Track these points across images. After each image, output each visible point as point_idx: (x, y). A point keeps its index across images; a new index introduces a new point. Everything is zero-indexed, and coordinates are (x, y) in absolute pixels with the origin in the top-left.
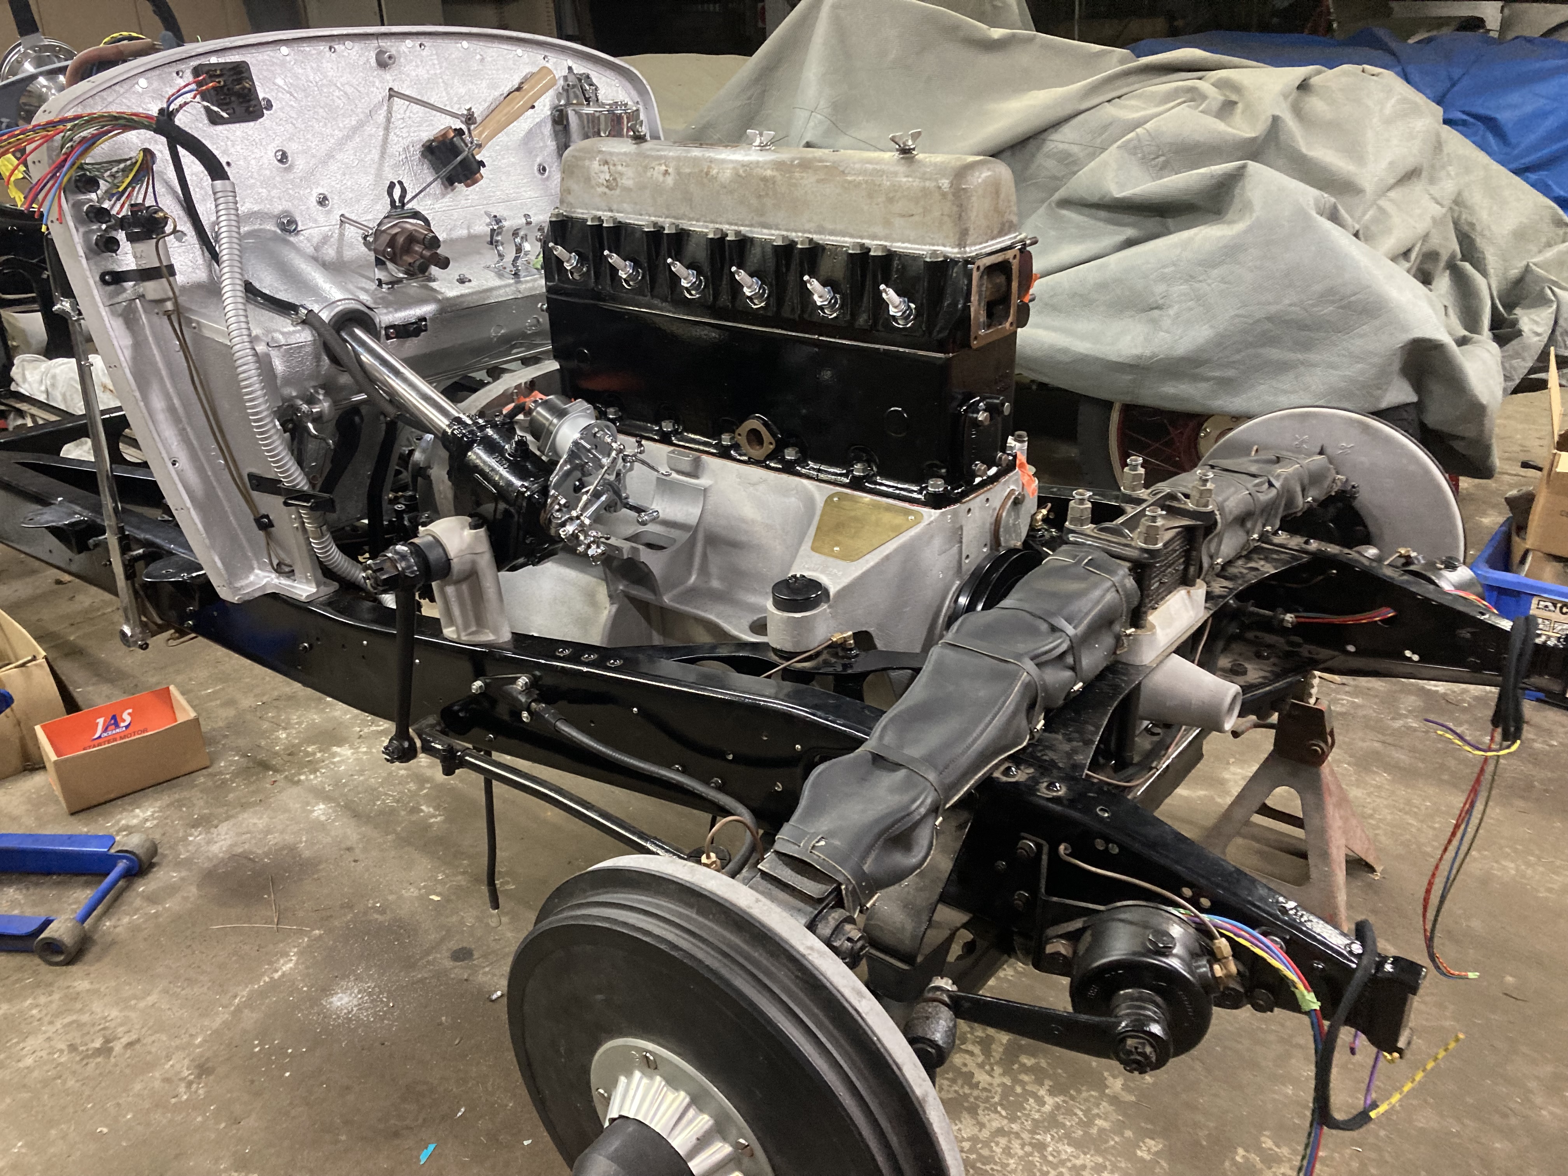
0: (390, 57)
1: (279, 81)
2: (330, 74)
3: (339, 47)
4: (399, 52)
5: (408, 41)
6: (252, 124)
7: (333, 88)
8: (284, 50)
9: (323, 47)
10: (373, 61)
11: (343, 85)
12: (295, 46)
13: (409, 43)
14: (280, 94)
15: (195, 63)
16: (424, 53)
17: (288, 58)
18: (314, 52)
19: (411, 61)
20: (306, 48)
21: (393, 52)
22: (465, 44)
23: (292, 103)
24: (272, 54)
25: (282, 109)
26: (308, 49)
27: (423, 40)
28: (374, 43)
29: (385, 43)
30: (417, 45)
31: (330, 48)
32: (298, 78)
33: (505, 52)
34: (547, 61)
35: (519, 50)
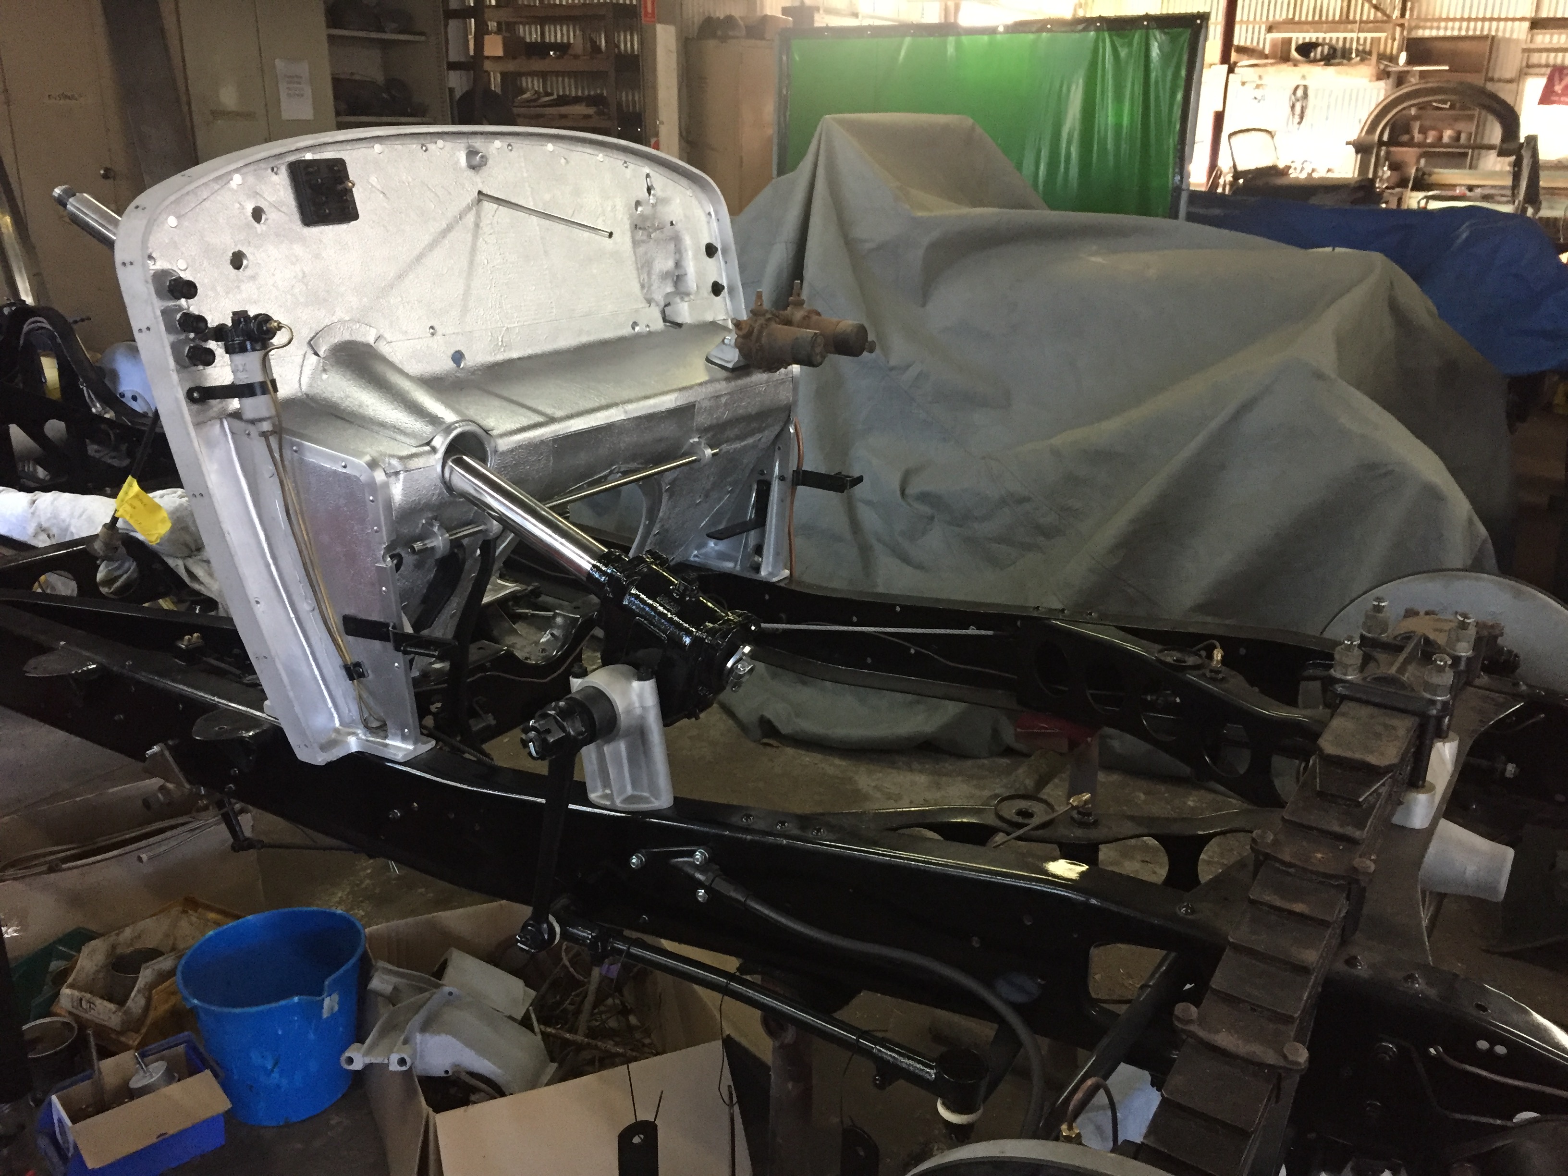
0: (481, 158)
1: (373, 180)
2: (422, 174)
3: (431, 147)
4: (490, 153)
5: (496, 141)
8: (378, 147)
9: (415, 146)
10: (464, 163)
11: (434, 186)
12: (388, 144)
13: (498, 143)
15: (289, 159)
16: (511, 154)
17: (381, 156)
18: (406, 149)
19: (500, 162)
20: (401, 146)
21: (484, 152)
22: (550, 147)
23: (385, 204)
24: (365, 151)
27: (510, 140)
28: (466, 143)
29: (476, 144)
30: (506, 145)
31: (422, 147)
32: (391, 178)
33: (587, 156)
34: (626, 167)
35: (601, 155)
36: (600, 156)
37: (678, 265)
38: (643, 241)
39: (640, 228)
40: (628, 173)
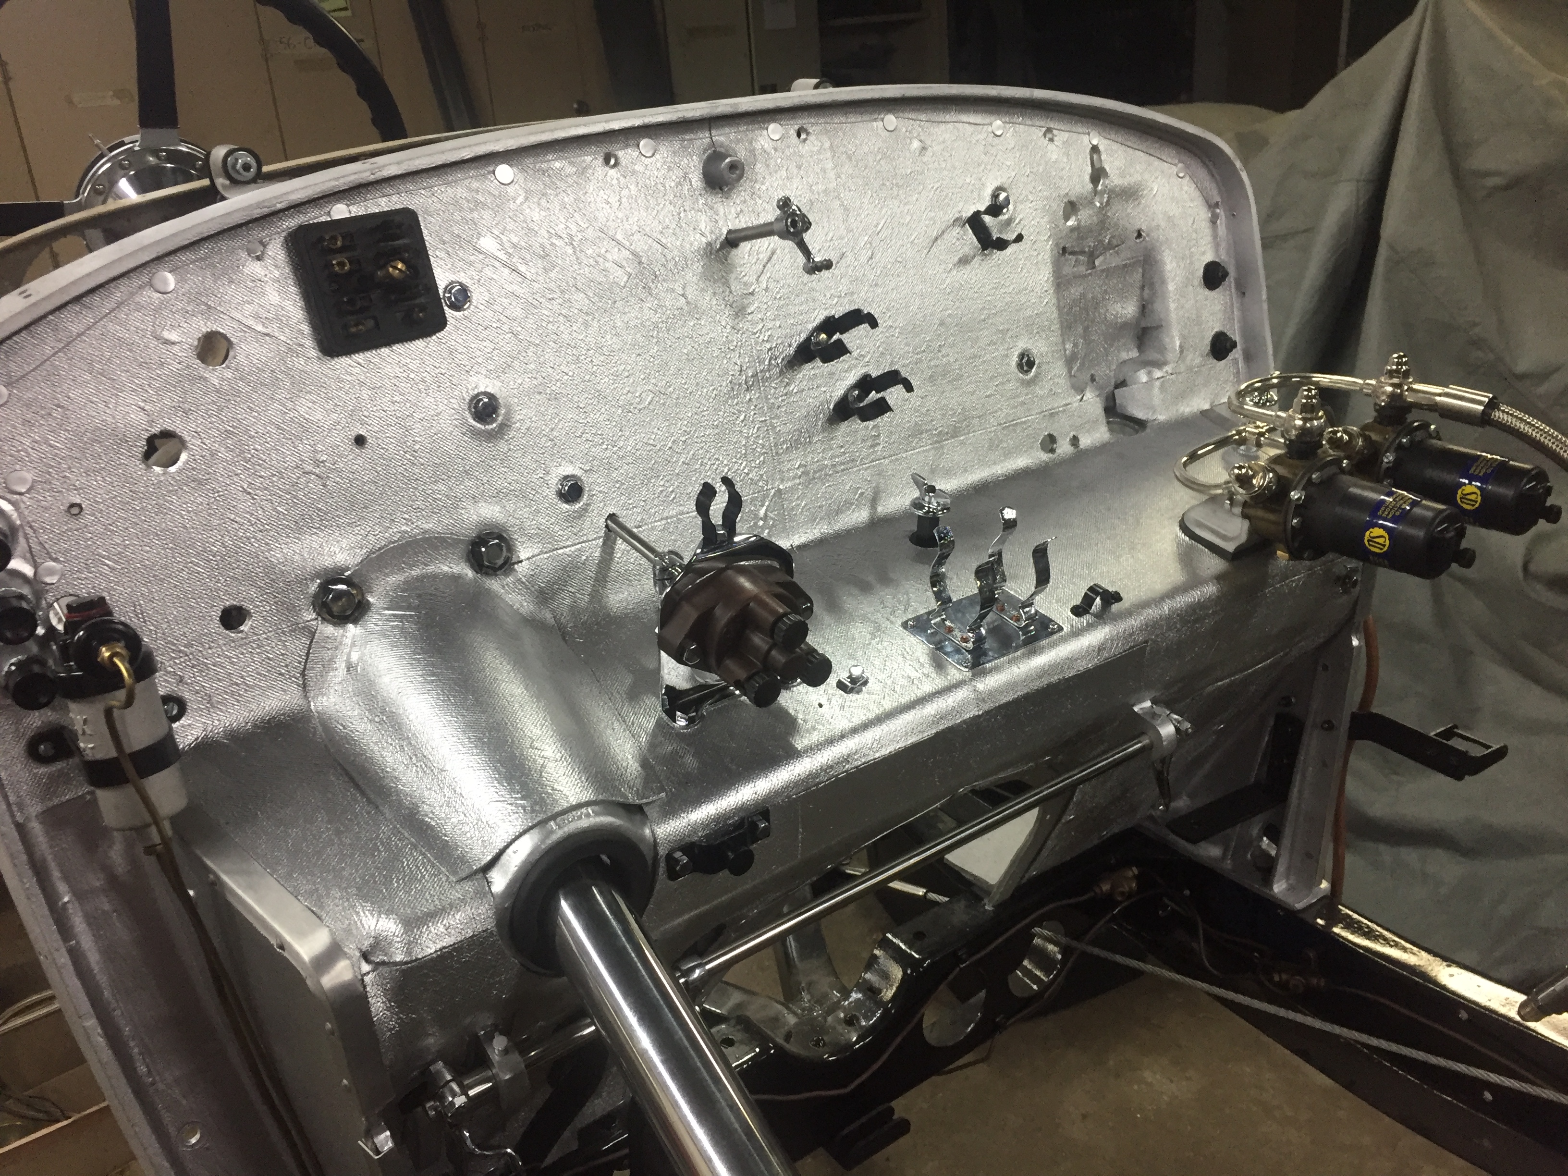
0: (733, 167)
1: (487, 243)
2: (601, 215)
3: (626, 155)
4: (752, 152)
5: (772, 126)
6: (420, 343)
7: (606, 244)
8: (504, 172)
9: (592, 159)
10: (696, 179)
11: (629, 236)
12: (529, 161)
13: (774, 130)
14: (488, 272)
15: (291, 223)
16: (805, 149)
17: (510, 190)
18: (570, 169)
19: (779, 167)
20: (557, 163)
21: (742, 154)
22: (891, 120)
23: (515, 288)
24: (475, 184)
25: (489, 303)
26: (558, 164)
27: (804, 121)
28: (702, 139)
29: (723, 137)
30: (793, 133)
31: (607, 160)
32: (530, 231)
33: (969, 129)
34: (1051, 140)
35: (998, 122)
36: (998, 124)
37: (1144, 309)
38: (1077, 277)
39: (1073, 253)
40: (1054, 152)
